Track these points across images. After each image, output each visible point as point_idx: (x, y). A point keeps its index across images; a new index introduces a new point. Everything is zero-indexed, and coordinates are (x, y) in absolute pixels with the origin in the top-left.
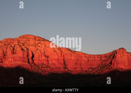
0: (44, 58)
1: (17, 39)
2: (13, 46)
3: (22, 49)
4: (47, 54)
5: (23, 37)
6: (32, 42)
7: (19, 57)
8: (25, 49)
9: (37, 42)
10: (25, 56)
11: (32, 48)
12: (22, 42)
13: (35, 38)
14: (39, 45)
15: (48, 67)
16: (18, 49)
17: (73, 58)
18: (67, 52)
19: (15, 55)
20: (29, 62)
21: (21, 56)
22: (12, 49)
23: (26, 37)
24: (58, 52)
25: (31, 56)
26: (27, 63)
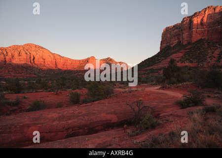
0: (42, 60)
1: (22, 46)
2: (19, 50)
3: (26, 53)
4: (44, 58)
5: (27, 45)
6: (34, 49)
7: (24, 59)
8: (28, 53)
9: (37, 49)
10: (28, 58)
11: (33, 53)
12: (26, 48)
13: (36, 46)
14: (39, 51)
15: (44, 66)
16: (23, 53)
17: (62, 61)
18: (58, 57)
19: (21, 57)
20: (31, 62)
21: (25, 58)
22: (18, 52)
23: (30, 45)
24: (52, 56)
25: (32, 58)
26: (29, 63)
